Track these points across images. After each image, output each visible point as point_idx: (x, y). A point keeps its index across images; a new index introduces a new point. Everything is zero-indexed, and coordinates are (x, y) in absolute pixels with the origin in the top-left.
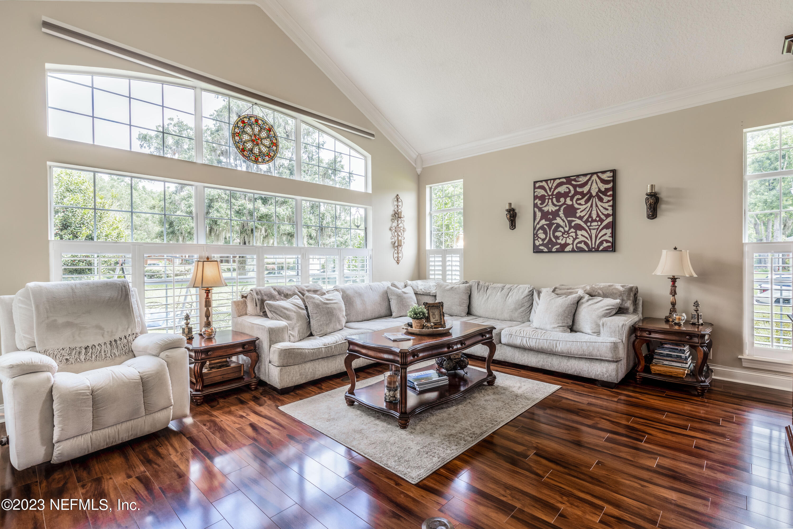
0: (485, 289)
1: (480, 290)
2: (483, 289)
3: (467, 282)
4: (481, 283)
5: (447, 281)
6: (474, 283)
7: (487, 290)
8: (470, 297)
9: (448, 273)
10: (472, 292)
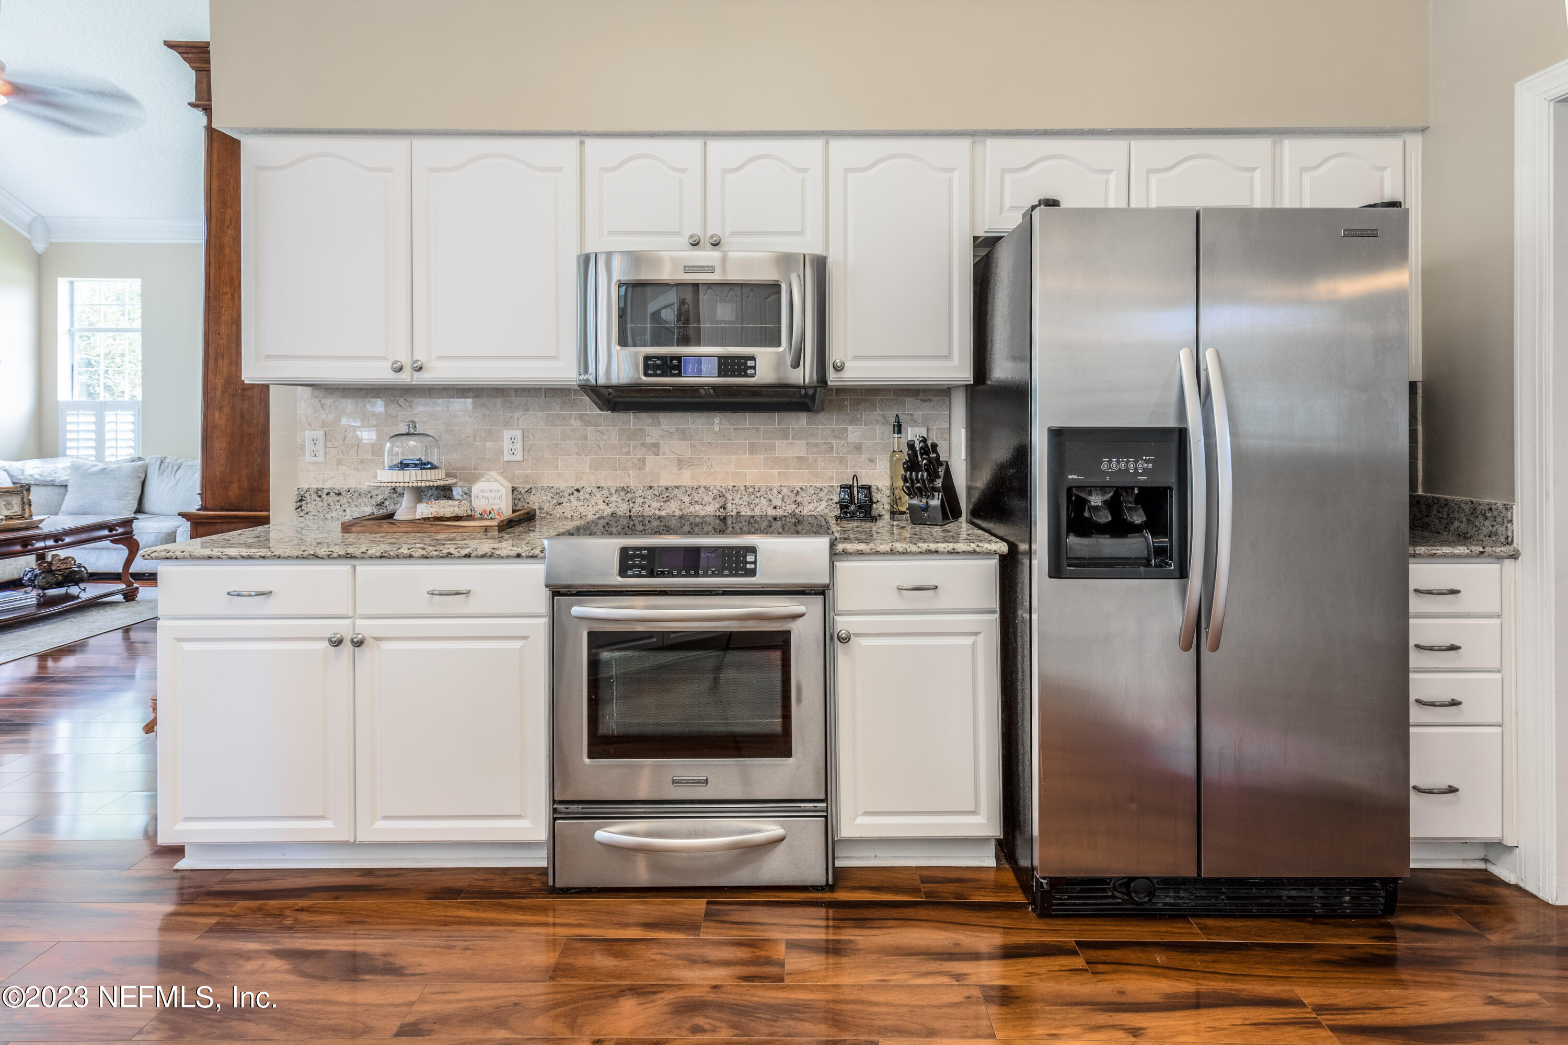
0: (175, 470)
1: (164, 471)
2: (170, 468)
3: (140, 459)
4: (168, 460)
5: (107, 459)
6: (154, 460)
7: (178, 470)
8: (143, 483)
9: (108, 444)
10: (149, 476)
